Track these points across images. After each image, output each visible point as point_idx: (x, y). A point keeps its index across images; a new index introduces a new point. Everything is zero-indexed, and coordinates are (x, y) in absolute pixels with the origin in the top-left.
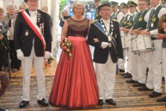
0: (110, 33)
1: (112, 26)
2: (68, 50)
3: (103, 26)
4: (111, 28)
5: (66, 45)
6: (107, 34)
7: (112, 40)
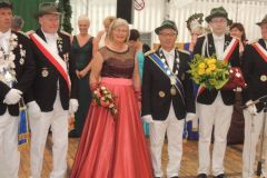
0: (174, 71)
1: (178, 60)
2: (112, 105)
3: (163, 60)
4: (175, 64)
5: (107, 99)
6: (168, 73)
7: (178, 83)
